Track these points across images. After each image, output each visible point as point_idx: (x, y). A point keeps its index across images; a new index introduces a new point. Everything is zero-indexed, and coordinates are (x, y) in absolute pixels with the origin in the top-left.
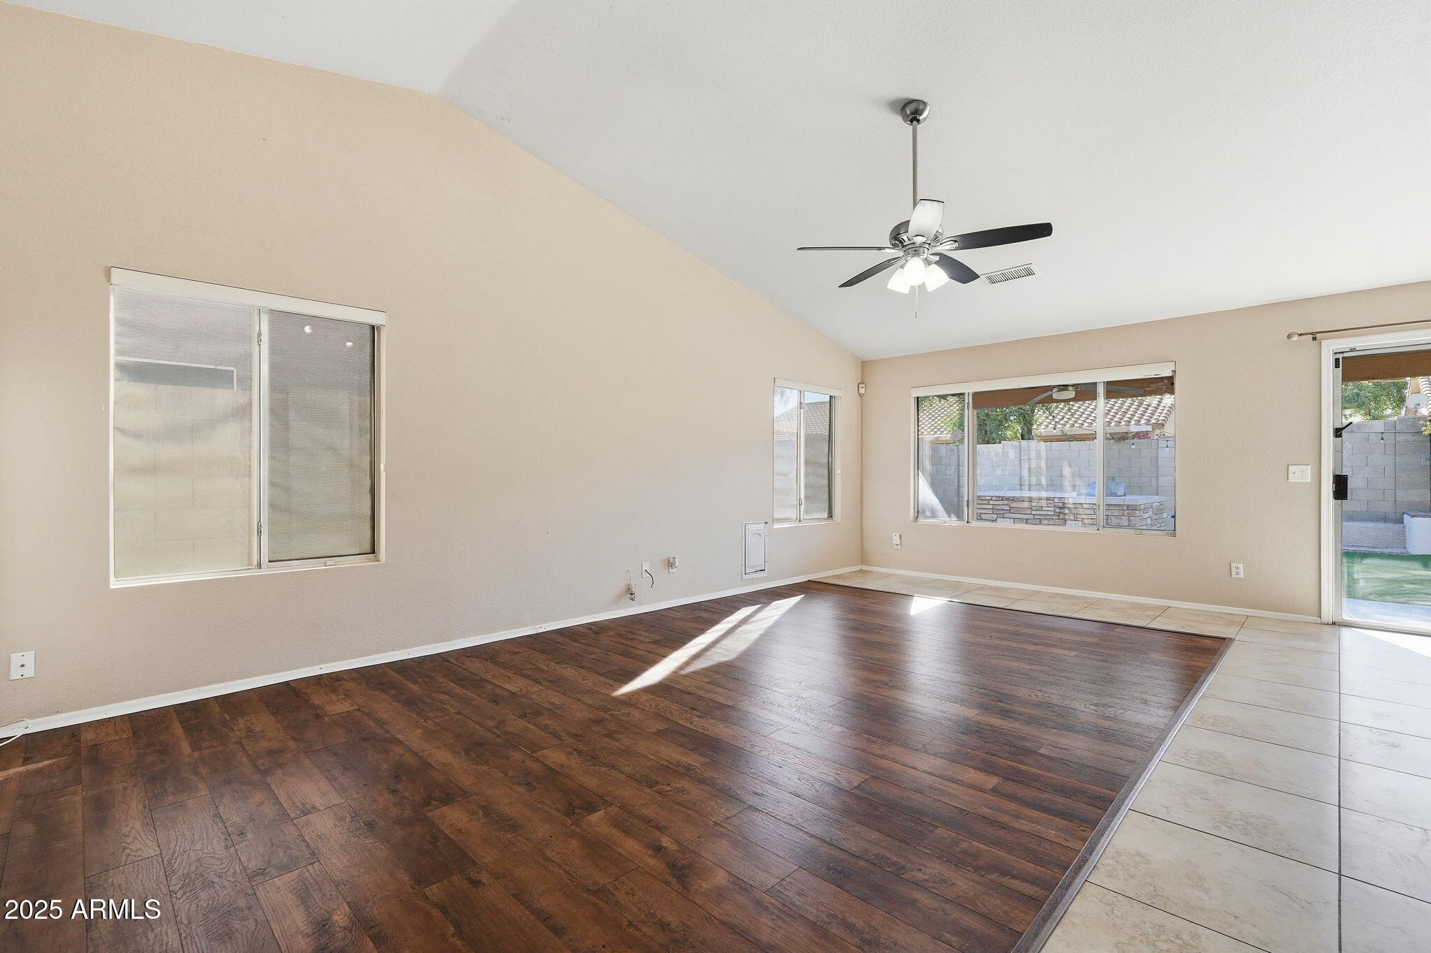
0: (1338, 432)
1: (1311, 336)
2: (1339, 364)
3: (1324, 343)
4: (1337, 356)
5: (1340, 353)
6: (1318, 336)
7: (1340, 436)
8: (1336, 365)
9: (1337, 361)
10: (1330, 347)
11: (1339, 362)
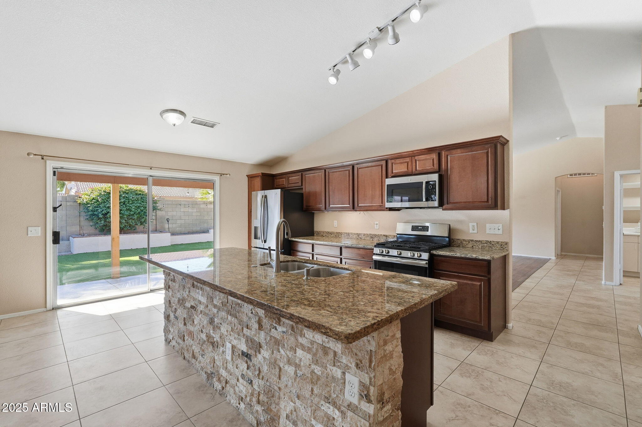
0: (55, 209)
1: (41, 157)
2: (55, 174)
3: (48, 162)
4: (55, 170)
5: (56, 168)
6: (44, 157)
7: (56, 211)
8: (54, 174)
9: (54, 172)
10: (51, 165)
11: (55, 173)
